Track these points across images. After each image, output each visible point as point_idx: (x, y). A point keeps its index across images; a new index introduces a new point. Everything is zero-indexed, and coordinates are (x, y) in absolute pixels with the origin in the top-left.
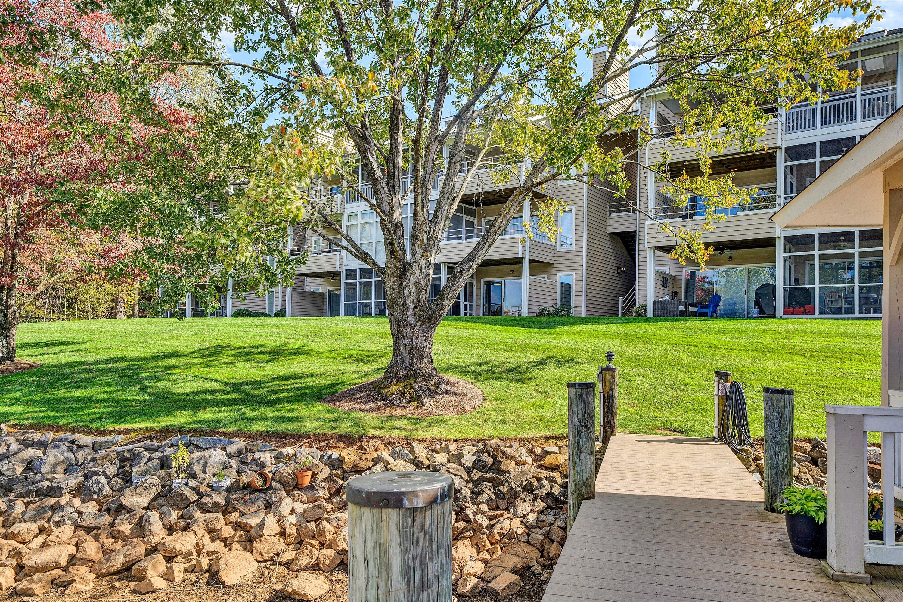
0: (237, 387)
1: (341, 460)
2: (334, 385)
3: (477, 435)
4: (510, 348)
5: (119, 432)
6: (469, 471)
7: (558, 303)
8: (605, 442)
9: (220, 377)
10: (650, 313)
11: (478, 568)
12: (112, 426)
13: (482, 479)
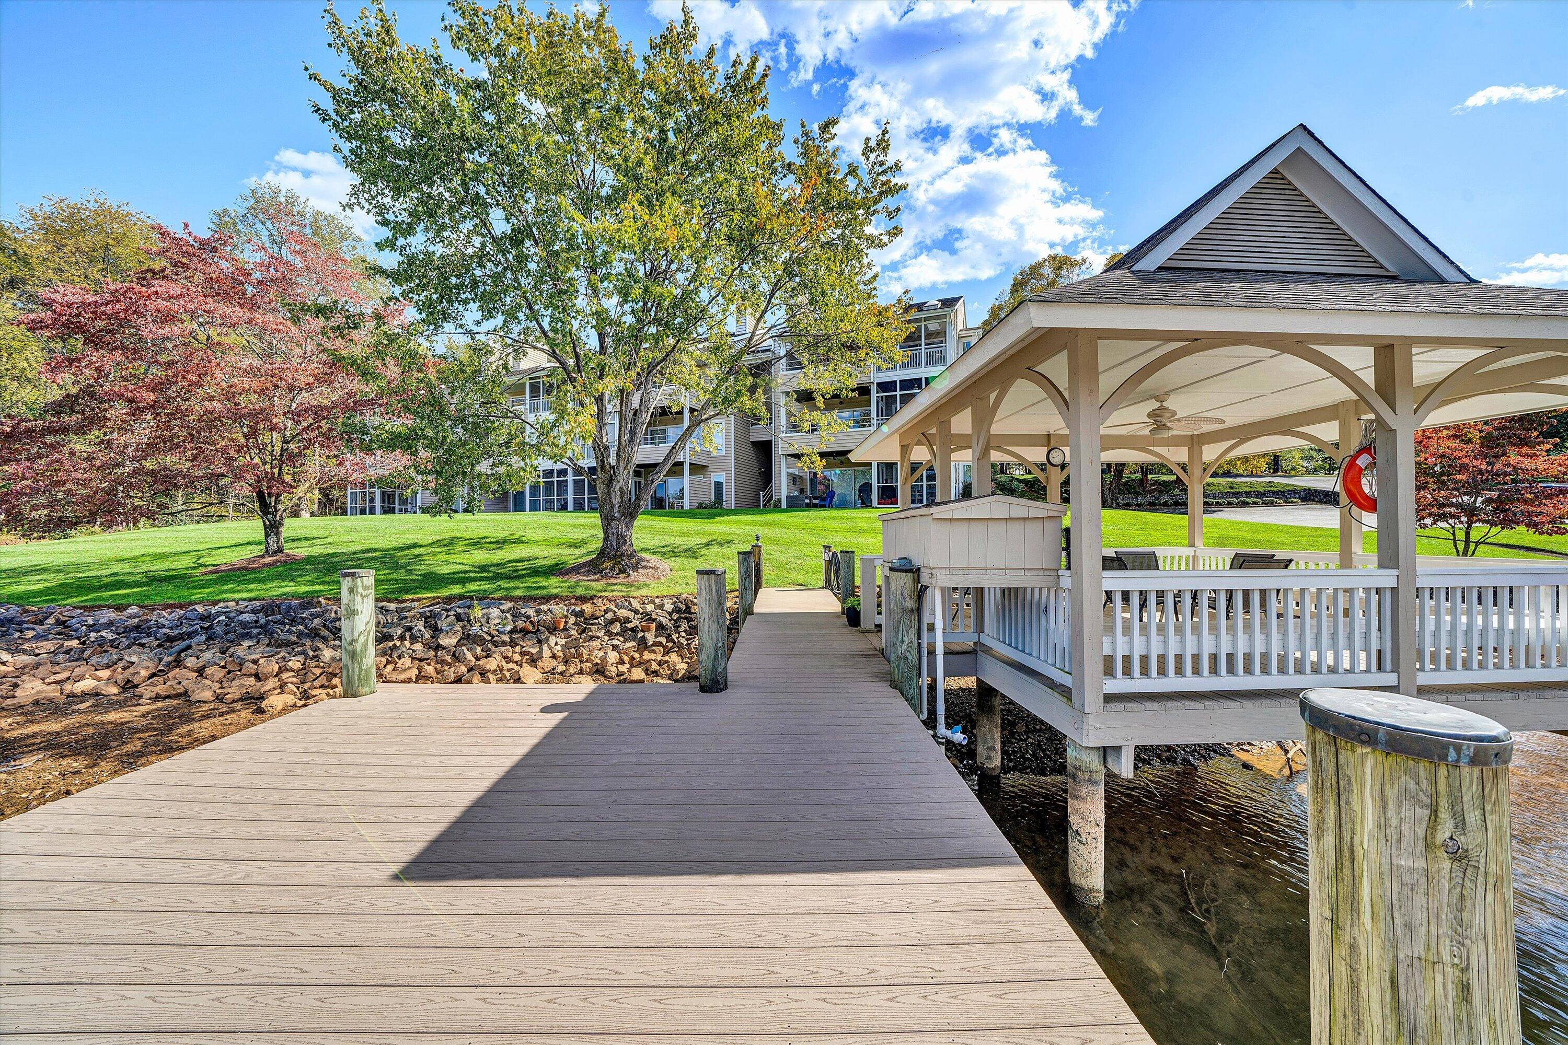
0: (483, 568)
1: (582, 612)
2: (557, 565)
3: (672, 593)
4: (683, 534)
5: (413, 600)
6: (670, 614)
7: (713, 499)
8: (756, 592)
9: (465, 562)
10: (784, 505)
11: (685, 666)
12: (406, 597)
13: (680, 618)
